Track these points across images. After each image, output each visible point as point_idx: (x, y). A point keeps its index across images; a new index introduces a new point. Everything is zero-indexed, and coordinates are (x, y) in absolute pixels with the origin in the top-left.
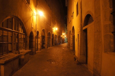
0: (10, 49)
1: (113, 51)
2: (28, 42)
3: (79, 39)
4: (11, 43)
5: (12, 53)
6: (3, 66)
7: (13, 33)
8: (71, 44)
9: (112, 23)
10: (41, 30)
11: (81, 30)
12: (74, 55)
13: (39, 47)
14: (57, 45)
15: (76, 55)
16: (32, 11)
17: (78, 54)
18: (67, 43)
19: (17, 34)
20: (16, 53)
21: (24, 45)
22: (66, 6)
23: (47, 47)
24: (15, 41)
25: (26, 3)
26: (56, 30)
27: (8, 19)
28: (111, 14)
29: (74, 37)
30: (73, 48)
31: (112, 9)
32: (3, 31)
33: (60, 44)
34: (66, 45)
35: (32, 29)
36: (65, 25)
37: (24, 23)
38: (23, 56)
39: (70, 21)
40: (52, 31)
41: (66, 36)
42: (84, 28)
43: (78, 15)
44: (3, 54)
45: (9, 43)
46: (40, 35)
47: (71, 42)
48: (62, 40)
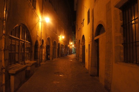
0: (17, 60)
1: (123, 62)
2: (33, 52)
3: (90, 50)
4: (18, 53)
5: (19, 64)
6: (13, 76)
7: (20, 42)
8: (80, 55)
9: (122, 34)
10: (46, 38)
11: (92, 40)
12: (84, 68)
13: (43, 59)
14: (64, 56)
15: (86, 67)
16: (38, 17)
17: (89, 66)
18: (75, 54)
19: (23, 43)
20: (22, 64)
21: (29, 56)
22: (75, 10)
23: (52, 59)
24: (21, 51)
25: (33, 9)
26: (62, 39)
27: (16, 27)
28: (122, 26)
29: (84, 47)
30: (83, 60)
31: (122, 21)
32: (12, 41)
33: (67, 55)
34: (75, 57)
35: (37, 37)
36: (73, 32)
37: (30, 31)
38: (30, 67)
39: (80, 29)
40: (58, 40)
41: (73, 46)
42: (95, 38)
43: (90, 24)
44: (11, 65)
45: (16, 53)
46: (45, 45)
47: (81, 53)
48: (69, 51)
